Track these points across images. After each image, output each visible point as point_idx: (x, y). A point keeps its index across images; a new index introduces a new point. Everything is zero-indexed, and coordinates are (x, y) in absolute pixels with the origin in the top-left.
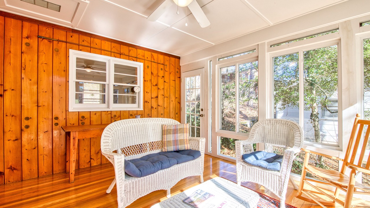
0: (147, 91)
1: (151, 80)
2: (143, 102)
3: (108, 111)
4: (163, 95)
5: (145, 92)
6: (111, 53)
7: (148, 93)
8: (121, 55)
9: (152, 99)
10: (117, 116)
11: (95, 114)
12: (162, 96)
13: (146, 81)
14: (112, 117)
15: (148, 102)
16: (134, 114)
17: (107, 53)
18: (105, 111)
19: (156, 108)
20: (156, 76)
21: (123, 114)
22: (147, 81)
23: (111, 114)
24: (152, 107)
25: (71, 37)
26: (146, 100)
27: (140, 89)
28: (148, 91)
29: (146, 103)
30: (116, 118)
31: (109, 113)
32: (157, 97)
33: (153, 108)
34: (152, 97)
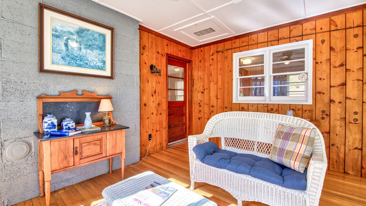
0: (320, 77)
1: (330, 59)
2: (313, 93)
3: (264, 104)
4: (359, 80)
5: (318, 80)
6: (268, 43)
7: (322, 80)
8: (280, 41)
9: (332, 88)
10: (274, 110)
11: (252, 106)
12: (356, 82)
13: (319, 63)
14: (269, 110)
15: (324, 94)
16: (297, 109)
17: (263, 44)
18: (262, 104)
19: (340, 103)
20: (340, 51)
21: (282, 108)
22: (321, 63)
23: (267, 107)
24: (331, 101)
25: (235, 43)
26: (319, 89)
27: (306, 77)
28: (324, 76)
29: (318, 95)
30: (272, 111)
31: (265, 105)
32: (344, 84)
33: (334, 102)
34: (332, 85)
